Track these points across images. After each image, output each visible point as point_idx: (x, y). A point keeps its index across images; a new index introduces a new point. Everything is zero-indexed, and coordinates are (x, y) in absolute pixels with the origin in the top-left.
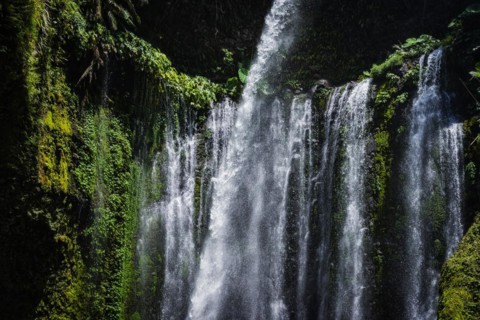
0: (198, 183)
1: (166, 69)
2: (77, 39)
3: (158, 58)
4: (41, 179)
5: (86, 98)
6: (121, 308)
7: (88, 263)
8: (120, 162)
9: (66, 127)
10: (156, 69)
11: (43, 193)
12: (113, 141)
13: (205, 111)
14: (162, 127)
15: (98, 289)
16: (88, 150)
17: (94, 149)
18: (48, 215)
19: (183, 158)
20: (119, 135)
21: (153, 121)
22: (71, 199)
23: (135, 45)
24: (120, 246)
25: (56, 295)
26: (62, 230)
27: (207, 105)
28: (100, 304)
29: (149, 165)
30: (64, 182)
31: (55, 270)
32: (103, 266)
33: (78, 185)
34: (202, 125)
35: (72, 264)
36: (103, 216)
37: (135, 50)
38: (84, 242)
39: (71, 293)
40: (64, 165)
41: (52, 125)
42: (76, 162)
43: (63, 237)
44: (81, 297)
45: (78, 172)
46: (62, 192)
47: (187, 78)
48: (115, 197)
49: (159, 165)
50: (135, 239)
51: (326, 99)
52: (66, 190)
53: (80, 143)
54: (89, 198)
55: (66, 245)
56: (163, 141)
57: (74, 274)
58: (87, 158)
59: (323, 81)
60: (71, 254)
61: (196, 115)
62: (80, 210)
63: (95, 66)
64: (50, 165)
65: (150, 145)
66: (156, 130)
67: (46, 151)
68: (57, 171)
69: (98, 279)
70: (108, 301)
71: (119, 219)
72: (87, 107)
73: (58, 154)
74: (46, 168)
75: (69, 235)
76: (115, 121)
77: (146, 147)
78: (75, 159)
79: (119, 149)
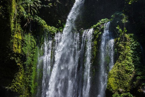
0: (52, 52)
1: (45, 24)
2: (23, 17)
3: (43, 22)
4: (14, 50)
5: (25, 31)
6: (33, 81)
7: (25, 70)
8: (33, 46)
9: (20, 38)
10: (42, 24)
11: (14, 53)
12: (32, 41)
13: (54, 35)
14: (44, 38)
15: (27, 77)
16: (25, 43)
17: (27, 43)
18: (16, 59)
19: (48, 46)
20: (33, 40)
21: (41, 37)
22: (21, 55)
23: (38, 18)
24: (33, 66)
25: (17, 78)
26: (19, 62)
27: (54, 33)
28: (28, 80)
29: (40, 47)
30: (20, 51)
31: (17, 72)
32: (28, 71)
33: (23, 52)
34: (53, 38)
35: (21, 71)
36: (29, 59)
37: (37, 20)
38: (24, 66)
39: (21, 78)
40: (20, 47)
41: (17, 37)
42: (22, 46)
43: (19, 64)
44: (23, 79)
45: (23, 49)
46: (19, 53)
47: (50, 27)
48: (32, 55)
49: (42, 47)
50: (36, 65)
51: (82, 33)
52: (20, 53)
53: (24, 42)
54: (26, 55)
55: (20, 66)
56: (44, 42)
57: (21, 73)
58: (25, 45)
59: (82, 29)
60: (21, 68)
61: (52, 36)
62: (23, 58)
63: (28, 23)
64: (16, 47)
65: (41, 42)
66: (42, 39)
67: (15, 43)
68: (18, 48)
69: (27, 74)
70: (30, 80)
71: (33, 60)
72: (26, 33)
73: (18, 44)
74: (15, 48)
75: (20, 64)
76: (32, 37)
77: (39, 43)
78: (22, 45)
79: (33, 43)
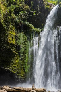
0: (39, 43)
1: (32, 26)
2: (16, 21)
4: (9, 41)
5: (19, 30)
6: (26, 64)
7: (20, 56)
8: (25, 40)
9: (14, 34)
10: (30, 26)
11: (9, 44)
13: (39, 33)
14: (32, 36)
15: (22, 61)
16: (19, 38)
18: (11, 48)
19: (36, 40)
20: (25, 36)
21: (31, 35)
24: (26, 54)
25: (14, 62)
26: (14, 51)
27: (40, 32)
29: (30, 41)
30: (14, 42)
31: (14, 57)
32: (23, 57)
33: (17, 43)
34: (39, 35)
35: (17, 57)
37: (27, 23)
38: (19, 53)
39: (17, 61)
40: (14, 40)
41: (11, 33)
43: (15, 52)
44: (19, 62)
45: (17, 41)
46: (13, 44)
47: (36, 29)
48: (24, 46)
49: (32, 41)
50: (28, 53)
51: (59, 29)
52: (14, 44)
53: (17, 37)
54: (19, 46)
55: (15, 53)
56: (33, 38)
57: (17, 58)
58: (19, 39)
59: (58, 26)
60: (17, 55)
62: (18, 48)
63: (20, 26)
64: (11, 39)
65: (30, 38)
67: (10, 37)
68: (12, 41)
69: (22, 59)
70: (24, 63)
71: (25, 49)
72: (19, 32)
73: (13, 38)
74: (10, 40)
75: (16, 52)
76: (24, 34)
78: (16, 39)
79: (25, 39)
